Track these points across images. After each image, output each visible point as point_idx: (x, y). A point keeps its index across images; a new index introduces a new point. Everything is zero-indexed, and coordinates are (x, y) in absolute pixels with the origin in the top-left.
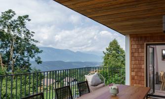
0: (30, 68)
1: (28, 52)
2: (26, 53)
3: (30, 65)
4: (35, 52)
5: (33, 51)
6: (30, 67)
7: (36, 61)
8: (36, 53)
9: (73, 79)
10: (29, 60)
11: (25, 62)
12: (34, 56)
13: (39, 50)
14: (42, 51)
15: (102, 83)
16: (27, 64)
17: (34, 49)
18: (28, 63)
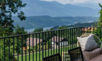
0: (13, 26)
1: (10, 6)
2: (7, 8)
3: (13, 21)
4: (17, 6)
5: (15, 5)
6: (13, 24)
7: (19, 16)
8: (19, 7)
9: (63, 38)
10: (10, 16)
11: (7, 19)
12: (16, 11)
13: (22, 4)
14: (25, 4)
15: (98, 47)
16: (9, 21)
17: (16, 3)
18: (10, 19)
